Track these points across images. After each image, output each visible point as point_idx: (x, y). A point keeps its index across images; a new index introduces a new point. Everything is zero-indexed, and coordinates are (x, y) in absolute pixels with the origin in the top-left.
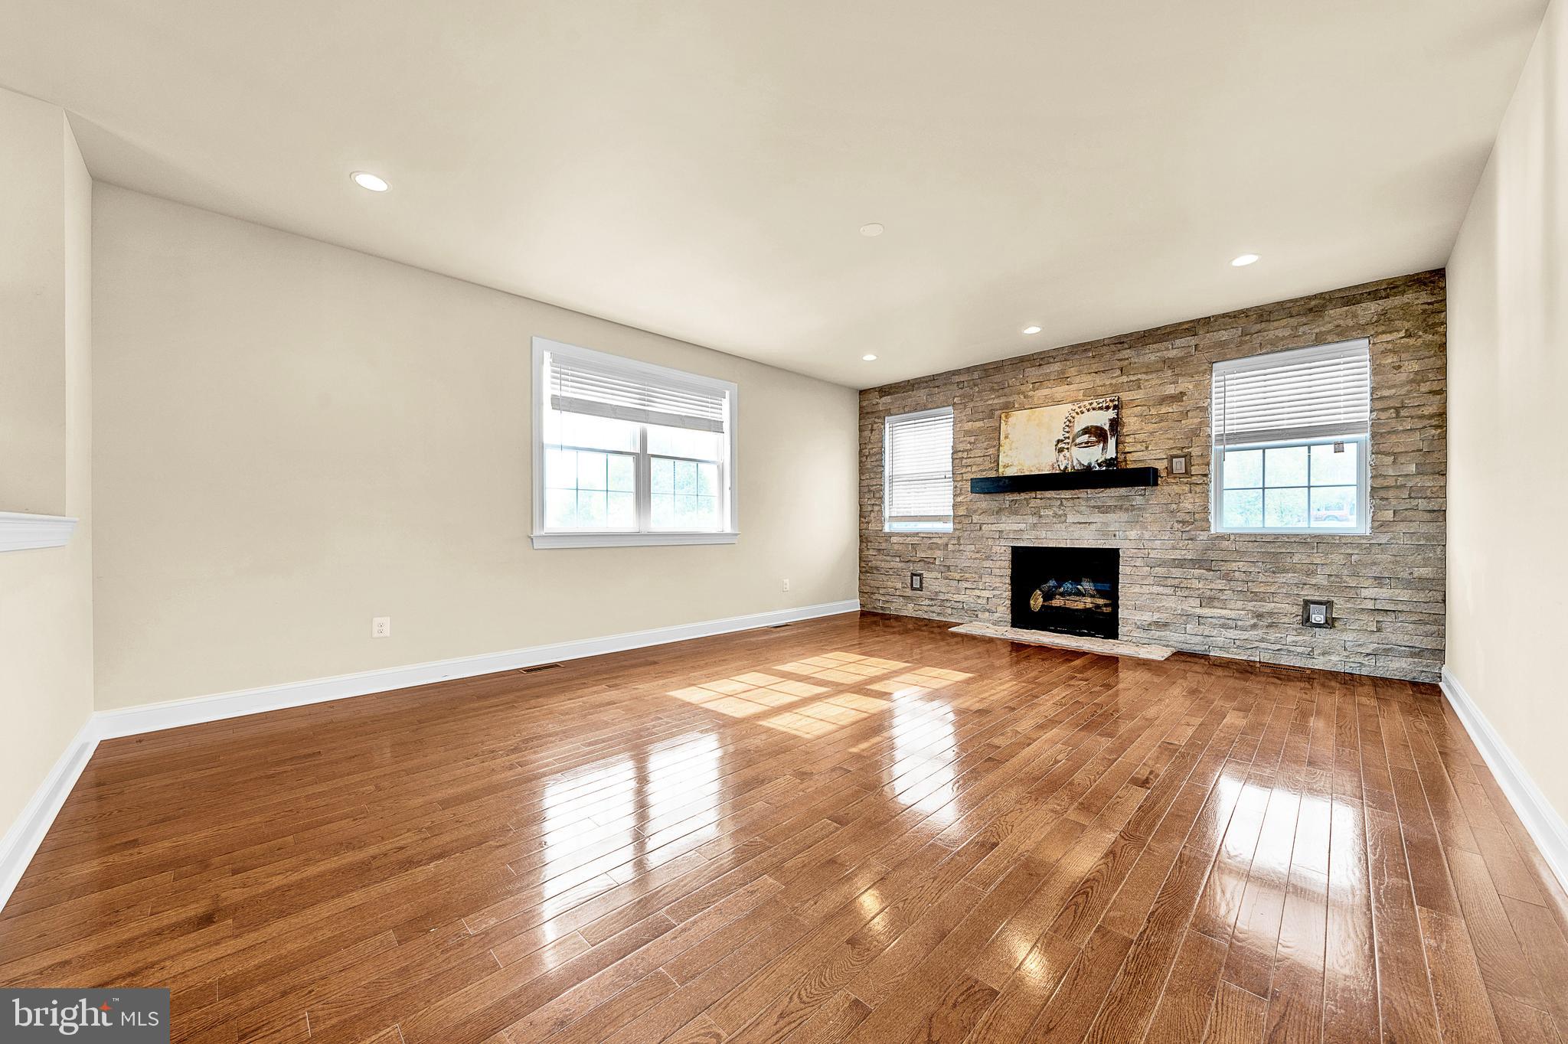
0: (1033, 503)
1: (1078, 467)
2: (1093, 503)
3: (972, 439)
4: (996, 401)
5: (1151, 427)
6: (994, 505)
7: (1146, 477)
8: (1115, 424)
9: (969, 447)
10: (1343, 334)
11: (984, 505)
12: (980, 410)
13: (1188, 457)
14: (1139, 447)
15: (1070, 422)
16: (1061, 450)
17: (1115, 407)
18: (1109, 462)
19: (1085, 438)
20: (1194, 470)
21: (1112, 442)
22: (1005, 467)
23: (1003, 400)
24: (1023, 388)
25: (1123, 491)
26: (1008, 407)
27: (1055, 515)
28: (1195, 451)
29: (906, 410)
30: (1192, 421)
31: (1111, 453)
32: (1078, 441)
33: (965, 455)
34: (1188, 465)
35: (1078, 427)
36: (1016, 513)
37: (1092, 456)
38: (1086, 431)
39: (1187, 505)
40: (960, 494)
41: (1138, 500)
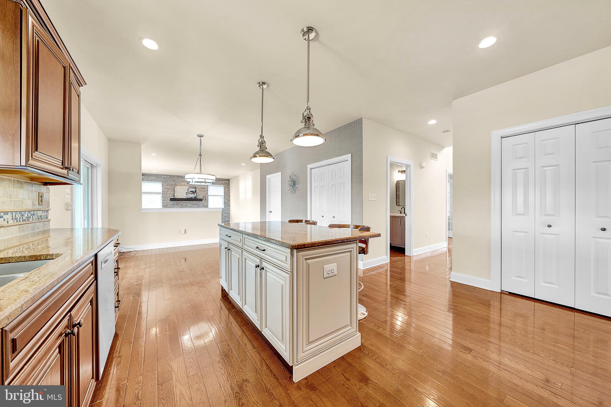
0: (181, 203)
1: (190, 197)
2: (192, 203)
3: (167, 190)
4: (173, 183)
5: (200, 192)
6: (173, 203)
7: (201, 200)
8: (196, 191)
9: (166, 191)
10: (221, 184)
11: (170, 203)
12: (169, 184)
13: (205, 197)
14: (199, 195)
15: (188, 190)
16: (187, 194)
17: (196, 188)
18: (195, 197)
19: (191, 193)
20: (206, 199)
21: (195, 194)
22: (176, 196)
23: (174, 183)
24: (179, 182)
25: (197, 202)
26: (176, 185)
27: (185, 205)
28: (206, 196)
29: (149, 180)
30: (206, 192)
31: (195, 196)
32: (190, 193)
33: (165, 193)
34: (205, 198)
35: (189, 191)
36: (177, 205)
37: (192, 196)
38: (191, 191)
39: (205, 204)
40: (164, 201)
41: (199, 203)
